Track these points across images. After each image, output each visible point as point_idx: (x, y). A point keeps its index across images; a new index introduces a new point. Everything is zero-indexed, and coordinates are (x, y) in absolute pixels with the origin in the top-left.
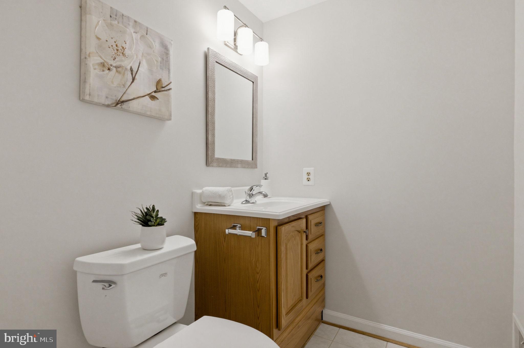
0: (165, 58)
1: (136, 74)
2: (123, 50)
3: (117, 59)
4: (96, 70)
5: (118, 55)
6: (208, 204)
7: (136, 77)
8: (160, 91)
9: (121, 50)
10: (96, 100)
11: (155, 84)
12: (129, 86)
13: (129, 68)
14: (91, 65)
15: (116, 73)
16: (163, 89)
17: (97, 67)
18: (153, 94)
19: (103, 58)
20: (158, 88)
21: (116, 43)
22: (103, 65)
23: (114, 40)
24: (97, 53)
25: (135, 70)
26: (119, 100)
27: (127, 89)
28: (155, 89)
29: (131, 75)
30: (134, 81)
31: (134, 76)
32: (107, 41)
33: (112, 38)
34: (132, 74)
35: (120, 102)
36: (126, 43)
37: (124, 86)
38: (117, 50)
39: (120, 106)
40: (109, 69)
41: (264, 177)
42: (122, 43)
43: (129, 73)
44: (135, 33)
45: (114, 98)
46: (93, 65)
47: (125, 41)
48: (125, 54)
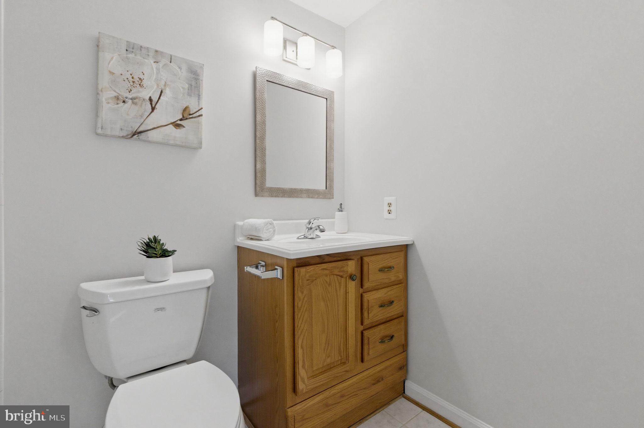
0: (193, 83)
1: (157, 103)
2: (141, 81)
3: (132, 91)
4: (109, 104)
5: (134, 87)
6: (249, 238)
7: (157, 106)
8: (187, 119)
9: (138, 81)
10: (109, 132)
11: (182, 112)
12: (147, 117)
13: (147, 98)
14: (104, 99)
15: (132, 105)
16: (191, 116)
17: (110, 101)
18: (179, 122)
19: (117, 91)
20: (184, 116)
21: (132, 76)
22: (117, 98)
23: (130, 72)
24: (111, 87)
25: (155, 99)
26: (135, 132)
27: (145, 120)
28: (181, 117)
29: (150, 106)
30: (154, 111)
31: (153, 106)
32: (121, 74)
33: (128, 71)
34: (151, 104)
35: (137, 133)
36: (144, 74)
37: (141, 116)
38: (133, 82)
39: (137, 136)
40: (124, 102)
41: (338, 209)
42: (139, 74)
43: (149, 103)
44: (156, 63)
45: (130, 129)
46: (106, 100)
47: (142, 72)
48: (143, 85)
